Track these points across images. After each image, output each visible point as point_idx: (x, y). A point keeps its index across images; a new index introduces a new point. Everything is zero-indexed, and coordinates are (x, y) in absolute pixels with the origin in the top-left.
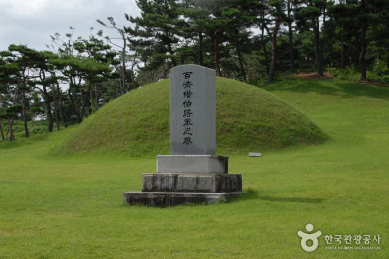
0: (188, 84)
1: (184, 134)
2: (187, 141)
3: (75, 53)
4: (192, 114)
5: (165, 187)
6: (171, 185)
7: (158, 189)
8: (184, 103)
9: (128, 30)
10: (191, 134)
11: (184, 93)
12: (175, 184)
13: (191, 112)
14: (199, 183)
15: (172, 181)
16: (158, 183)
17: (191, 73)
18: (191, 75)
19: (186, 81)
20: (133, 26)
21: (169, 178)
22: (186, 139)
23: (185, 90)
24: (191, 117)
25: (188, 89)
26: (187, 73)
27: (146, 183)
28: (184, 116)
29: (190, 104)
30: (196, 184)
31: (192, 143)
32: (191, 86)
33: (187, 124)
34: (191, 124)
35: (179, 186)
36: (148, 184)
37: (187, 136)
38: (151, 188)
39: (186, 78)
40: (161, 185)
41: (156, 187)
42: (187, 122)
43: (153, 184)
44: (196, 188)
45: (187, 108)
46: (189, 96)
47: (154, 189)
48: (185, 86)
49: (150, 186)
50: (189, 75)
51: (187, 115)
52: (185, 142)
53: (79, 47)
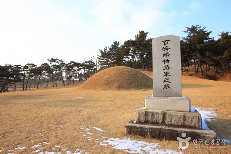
0: (166, 48)
1: (164, 82)
2: (167, 87)
3: (85, 63)
4: (170, 68)
5: (156, 121)
6: (161, 120)
7: (150, 122)
8: (164, 61)
9: (98, 58)
10: (170, 82)
11: (164, 54)
12: (164, 120)
13: (169, 67)
14: (186, 120)
15: (161, 117)
16: (150, 117)
17: (169, 41)
18: (169, 42)
19: (165, 46)
20: (99, 57)
21: (158, 114)
22: (165, 85)
23: (165, 52)
24: (169, 70)
25: (166, 51)
26: (165, 41)
27: (139, 117)
28: (163, 70)
29: (169, 62)
30: (183, 121)
31: (170, 88)
32: (169, 49)
33: (167, 75)
34: (170, 75)
35: (167, 121)
36: (141, 118)
37: (167, 83)
38: (144, 121)
39: (165, 44)
40: (152, 119)
41: (148, 120)
42: (166, 74)
43: (145, 118)
44: (183, 124)
45: (166, 64)
46: (167, 56)
47: (146, 122)
48: (164, 50)
49: (142, 119)
50: (167, 42)
51: (166, 69)
52: (165, 88)
53: (86, 62)
